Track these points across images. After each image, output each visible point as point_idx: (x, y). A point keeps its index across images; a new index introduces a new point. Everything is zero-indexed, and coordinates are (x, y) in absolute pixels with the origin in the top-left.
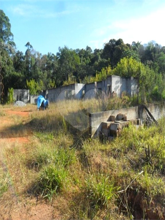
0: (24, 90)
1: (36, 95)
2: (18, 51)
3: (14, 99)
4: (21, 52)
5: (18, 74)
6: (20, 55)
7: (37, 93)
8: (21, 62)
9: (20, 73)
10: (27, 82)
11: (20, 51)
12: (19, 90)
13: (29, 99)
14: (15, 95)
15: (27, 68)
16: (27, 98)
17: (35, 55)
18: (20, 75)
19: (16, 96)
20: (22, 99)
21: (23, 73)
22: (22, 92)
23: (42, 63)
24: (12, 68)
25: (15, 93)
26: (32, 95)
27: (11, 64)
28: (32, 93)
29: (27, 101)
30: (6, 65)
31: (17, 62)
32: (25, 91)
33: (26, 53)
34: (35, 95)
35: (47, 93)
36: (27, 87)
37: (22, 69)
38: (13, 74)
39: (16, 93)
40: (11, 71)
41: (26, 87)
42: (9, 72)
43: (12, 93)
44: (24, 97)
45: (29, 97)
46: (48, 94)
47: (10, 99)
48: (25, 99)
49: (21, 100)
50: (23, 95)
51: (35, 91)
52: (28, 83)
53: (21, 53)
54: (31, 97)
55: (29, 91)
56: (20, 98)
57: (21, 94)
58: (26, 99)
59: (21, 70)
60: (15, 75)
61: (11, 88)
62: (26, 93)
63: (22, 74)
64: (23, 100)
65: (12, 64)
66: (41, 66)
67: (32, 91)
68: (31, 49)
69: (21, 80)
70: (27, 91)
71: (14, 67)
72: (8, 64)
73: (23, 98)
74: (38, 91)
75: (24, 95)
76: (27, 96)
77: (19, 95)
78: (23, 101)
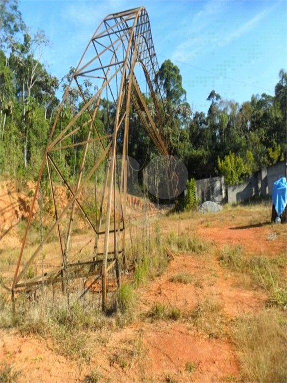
0: (214, 179)
1: (240, 184)
2: (197, 113)
3: (197, 199)
4: (202, 113)
5: (199, 152)
6: (200, 118)
7: (240, 180)
8: (202, 130)
9: (203, 150)
10: (219, 162)
11: (199, 112)
12: (206, 180)
13: (224, 195)
14: (198, 191)
15: (214, 138)
16: (221, 194)
17: (226, 109)
18: (203, 154)
19: (200, 192)
20: (211, 197)
21: (208, 148)
22: (211, 183)
23: (242, 118)
24: (189, 144)
25: (198, 187)
26: (230, 187)
27: (186, 138)
28: (231, 182)
29: (220, 200)
30: (180, 143)
31: (196, 132)
32: (216, 181)
33: (210, 112)
34: (236, 184)
35: (264, 175)
36: (219, 172)
37: (205, 141)
38: (192, 155)
39: (200, 186)
40: (186, 151)
41: (216, 171)
42: (184, 153)
43: (193, 188)
44: (215, 192)
45: (223, 192)
46: (266, 178)
47: (189, 201)
48: (217, 196)
49: (208, 199)
50: (213, 189)
51: (236, 177)
52: (220, 164)
53: (202, 115)
54: (230, 191)
55: (223, 179)
56: (208, 195)
57: (209, 188)
58: (219, 196)
59: (203, 144)
60: (193, 155)
61: (191, 179)
62: (218, 185)
63: (206, 150)
64: (213, 198)
65: (188, 138)
66: (240, 125)
67: (229, 177)
68: (218, 102)
69: (205, 162)
70: (220, 180)
71: (191, 142)
72: (182, 139)
73: (213, 194)
74: (242, 175)
75: (215, 189)
76: (221, 190)
77: (205, 189)
78: (213, 200)
